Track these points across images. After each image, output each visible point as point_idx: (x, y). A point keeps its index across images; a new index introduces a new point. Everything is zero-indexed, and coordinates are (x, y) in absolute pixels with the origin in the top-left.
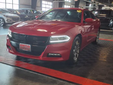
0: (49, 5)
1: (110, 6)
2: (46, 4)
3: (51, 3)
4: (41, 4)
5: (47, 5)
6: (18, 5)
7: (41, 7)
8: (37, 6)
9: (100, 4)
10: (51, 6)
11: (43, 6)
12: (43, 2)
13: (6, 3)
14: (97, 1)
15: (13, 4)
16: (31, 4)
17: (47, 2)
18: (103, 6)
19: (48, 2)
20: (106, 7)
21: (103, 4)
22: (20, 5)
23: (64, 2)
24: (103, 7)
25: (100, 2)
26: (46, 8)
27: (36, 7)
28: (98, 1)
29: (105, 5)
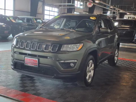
0: (54, 12)
2: (50, 11)
3: (56, 10)
4: (43, 10)
5: (52, 11)
6: (12, 11)
7: (43, 14)
9: (121, 11)
10: (57, 13)
11: (46, 12)
12: (47, 8)
14: (117, 7)
15: (5, 9)
16: (30, 11)
17: (51, 8)
18: (126, 14)
19: (53, 8)
20: (129, 15)
21: (125, 11)
22: (15, 11)
23: (74, 8)
24: (125, 16)
25: (121, 9)
26: (49, 15)
27: (37, 15)
28: (119, 8)
29: (129, 12)
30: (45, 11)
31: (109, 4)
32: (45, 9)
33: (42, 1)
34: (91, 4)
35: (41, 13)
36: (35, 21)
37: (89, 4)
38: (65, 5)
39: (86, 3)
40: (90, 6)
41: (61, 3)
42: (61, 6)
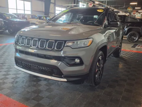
1: (126, 12)
6: (30, 11)
8: (50, 12)
9: (115, 10)
12: (57, 8)
13: (17, 9)
14: (112, 7)
15: (24, 10)
16: (44, 11)
17: (61, 8)
18: (118, 12)
21: (118, 10)
22: (32, 11)
28: (114, 8)
29: (121, 11)
30: (56, 11)
31: (105, 4)
32: (56, 9)
33: (53, 3)
34: (91, 5)
35: (53, 12)
36: (45, 19)
37: (90, 5)
38: (72, 6)
39: (88, 4)
40: (91, 6)
41: (69, 4)
42: (68, 6)
